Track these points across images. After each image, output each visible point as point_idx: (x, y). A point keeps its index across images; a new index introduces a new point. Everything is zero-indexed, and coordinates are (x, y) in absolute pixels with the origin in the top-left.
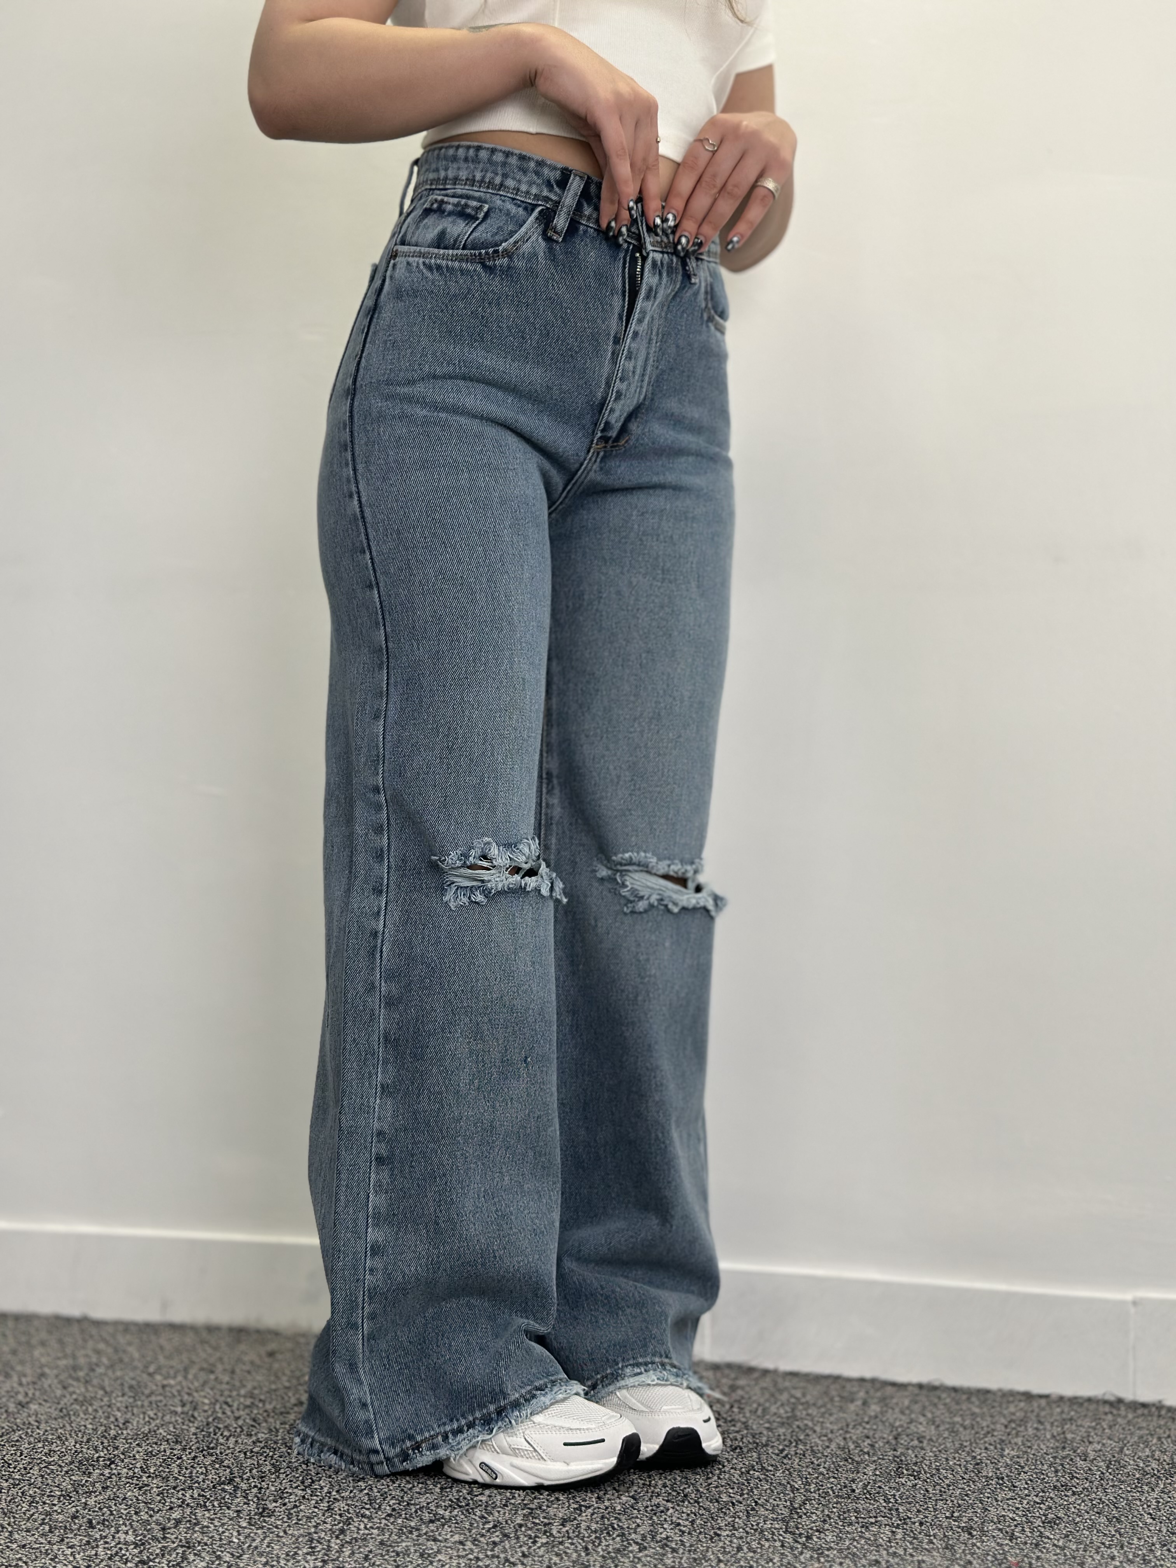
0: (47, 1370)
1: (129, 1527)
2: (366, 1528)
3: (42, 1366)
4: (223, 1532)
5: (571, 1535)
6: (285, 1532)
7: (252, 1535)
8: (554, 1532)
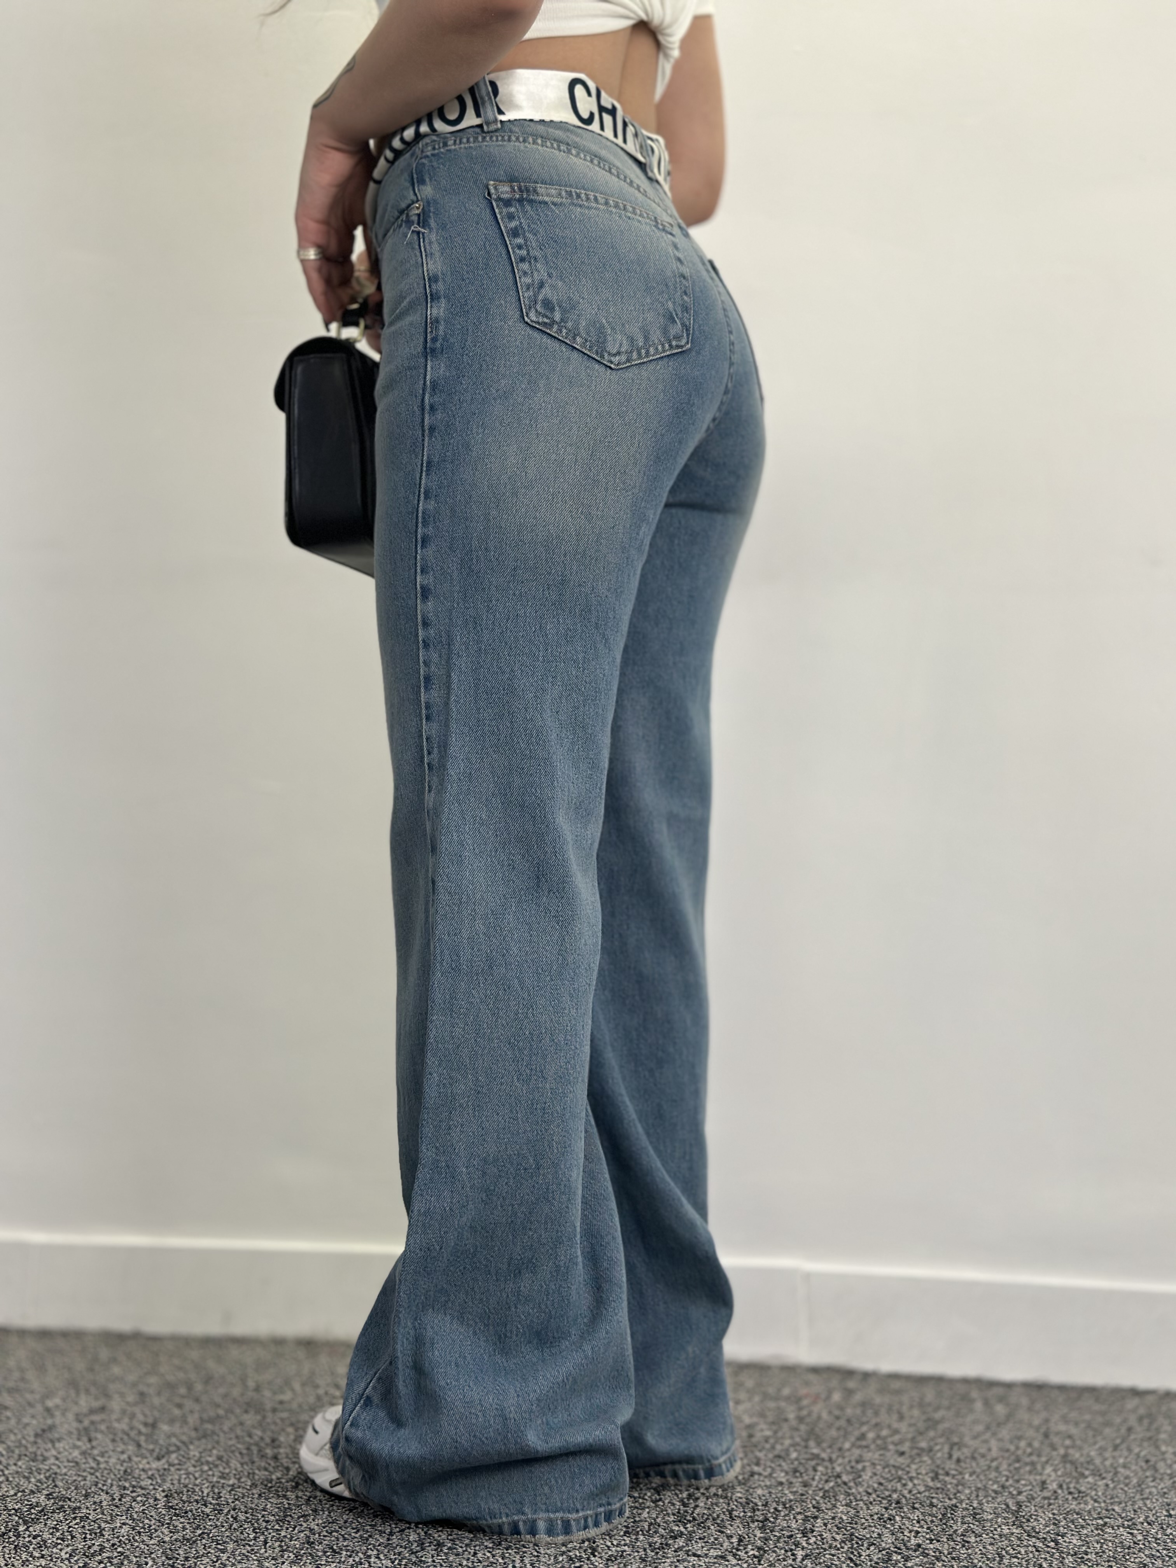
0: (142, 1388)
1: (375, 1552)
2: (612, 1544)
3: (134, 1385)
4: (475, 1554)
5: (823, 1546)
6: (538, 1552)
7: (507, 1555)
8: (804, 1544)
